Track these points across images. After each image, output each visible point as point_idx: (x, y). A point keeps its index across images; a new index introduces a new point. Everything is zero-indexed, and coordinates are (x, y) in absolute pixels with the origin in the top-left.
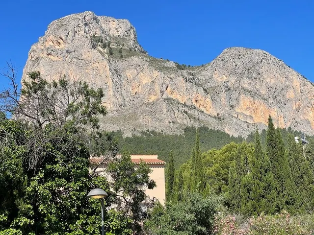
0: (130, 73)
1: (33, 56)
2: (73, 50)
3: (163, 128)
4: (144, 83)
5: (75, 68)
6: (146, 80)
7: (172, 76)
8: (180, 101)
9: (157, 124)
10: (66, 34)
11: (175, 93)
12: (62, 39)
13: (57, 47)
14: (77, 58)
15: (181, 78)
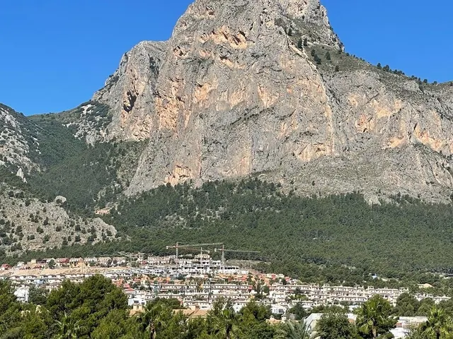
0: (353, 99)
1: (184, 52)
2: (261, 53)
3: (419, 191)
4: (379, 117)
5: (268, 85)
6: (383, 113)
7: (421, 108)
8: (433, 146)
9: (409, 185)
10: (250, 26)
11: (425, 135)
12: (244, 35)
13: (234, 45)
14: (271, 67)
15: (434, 112)
